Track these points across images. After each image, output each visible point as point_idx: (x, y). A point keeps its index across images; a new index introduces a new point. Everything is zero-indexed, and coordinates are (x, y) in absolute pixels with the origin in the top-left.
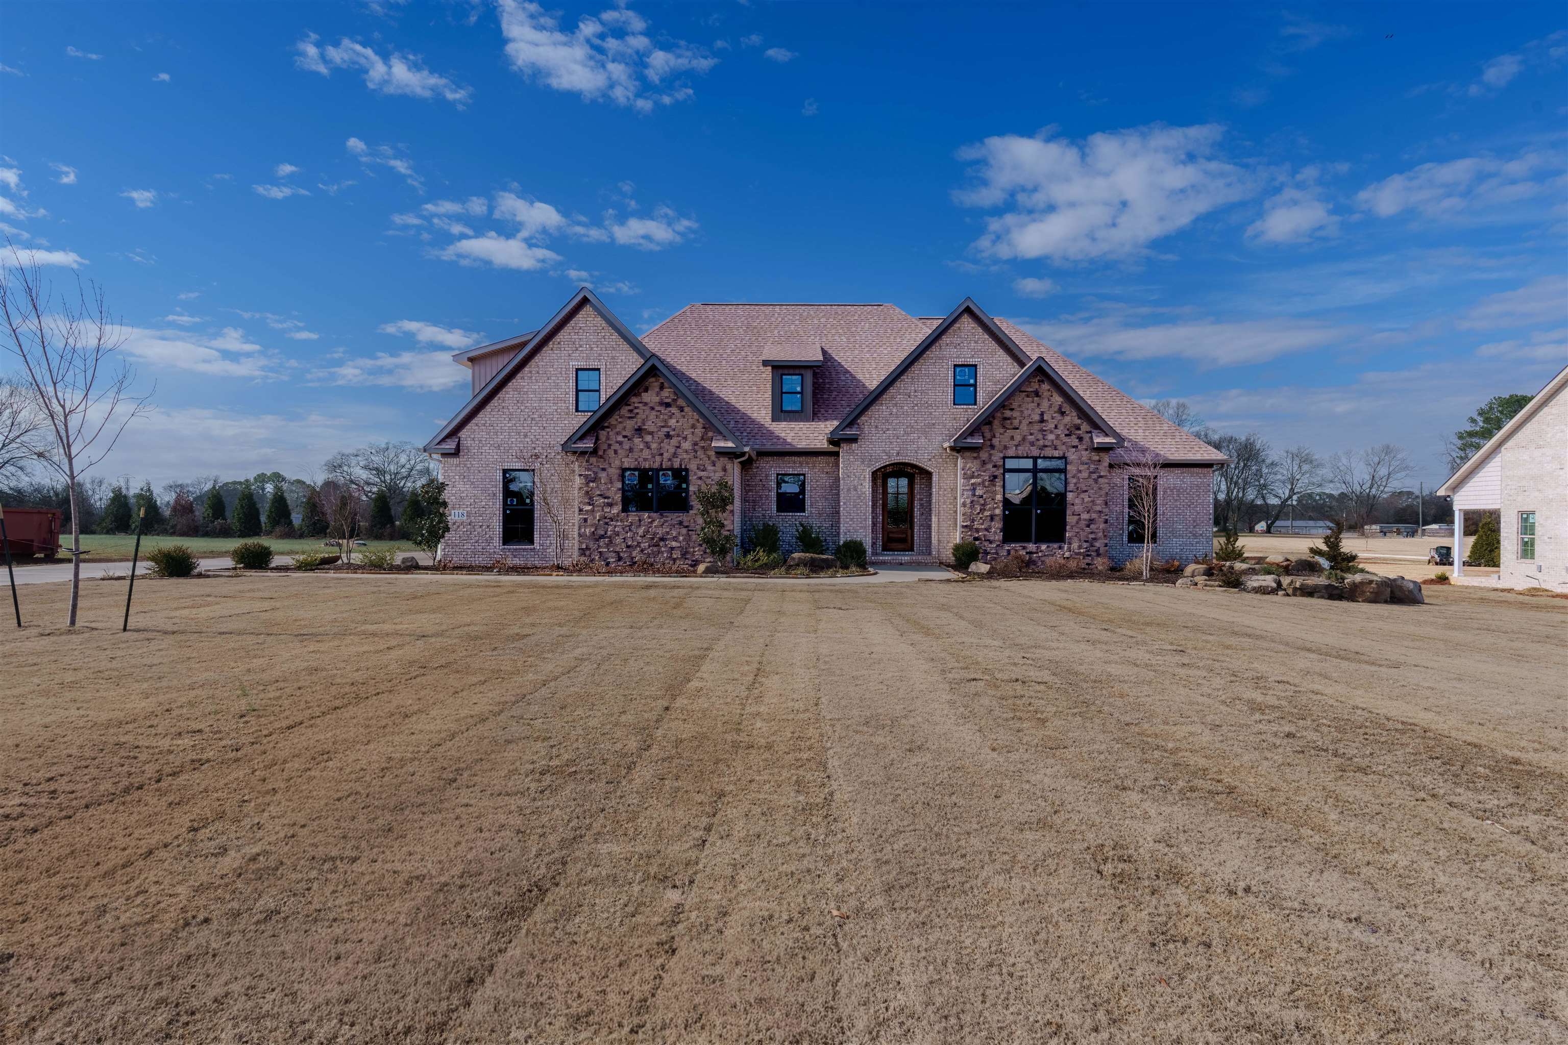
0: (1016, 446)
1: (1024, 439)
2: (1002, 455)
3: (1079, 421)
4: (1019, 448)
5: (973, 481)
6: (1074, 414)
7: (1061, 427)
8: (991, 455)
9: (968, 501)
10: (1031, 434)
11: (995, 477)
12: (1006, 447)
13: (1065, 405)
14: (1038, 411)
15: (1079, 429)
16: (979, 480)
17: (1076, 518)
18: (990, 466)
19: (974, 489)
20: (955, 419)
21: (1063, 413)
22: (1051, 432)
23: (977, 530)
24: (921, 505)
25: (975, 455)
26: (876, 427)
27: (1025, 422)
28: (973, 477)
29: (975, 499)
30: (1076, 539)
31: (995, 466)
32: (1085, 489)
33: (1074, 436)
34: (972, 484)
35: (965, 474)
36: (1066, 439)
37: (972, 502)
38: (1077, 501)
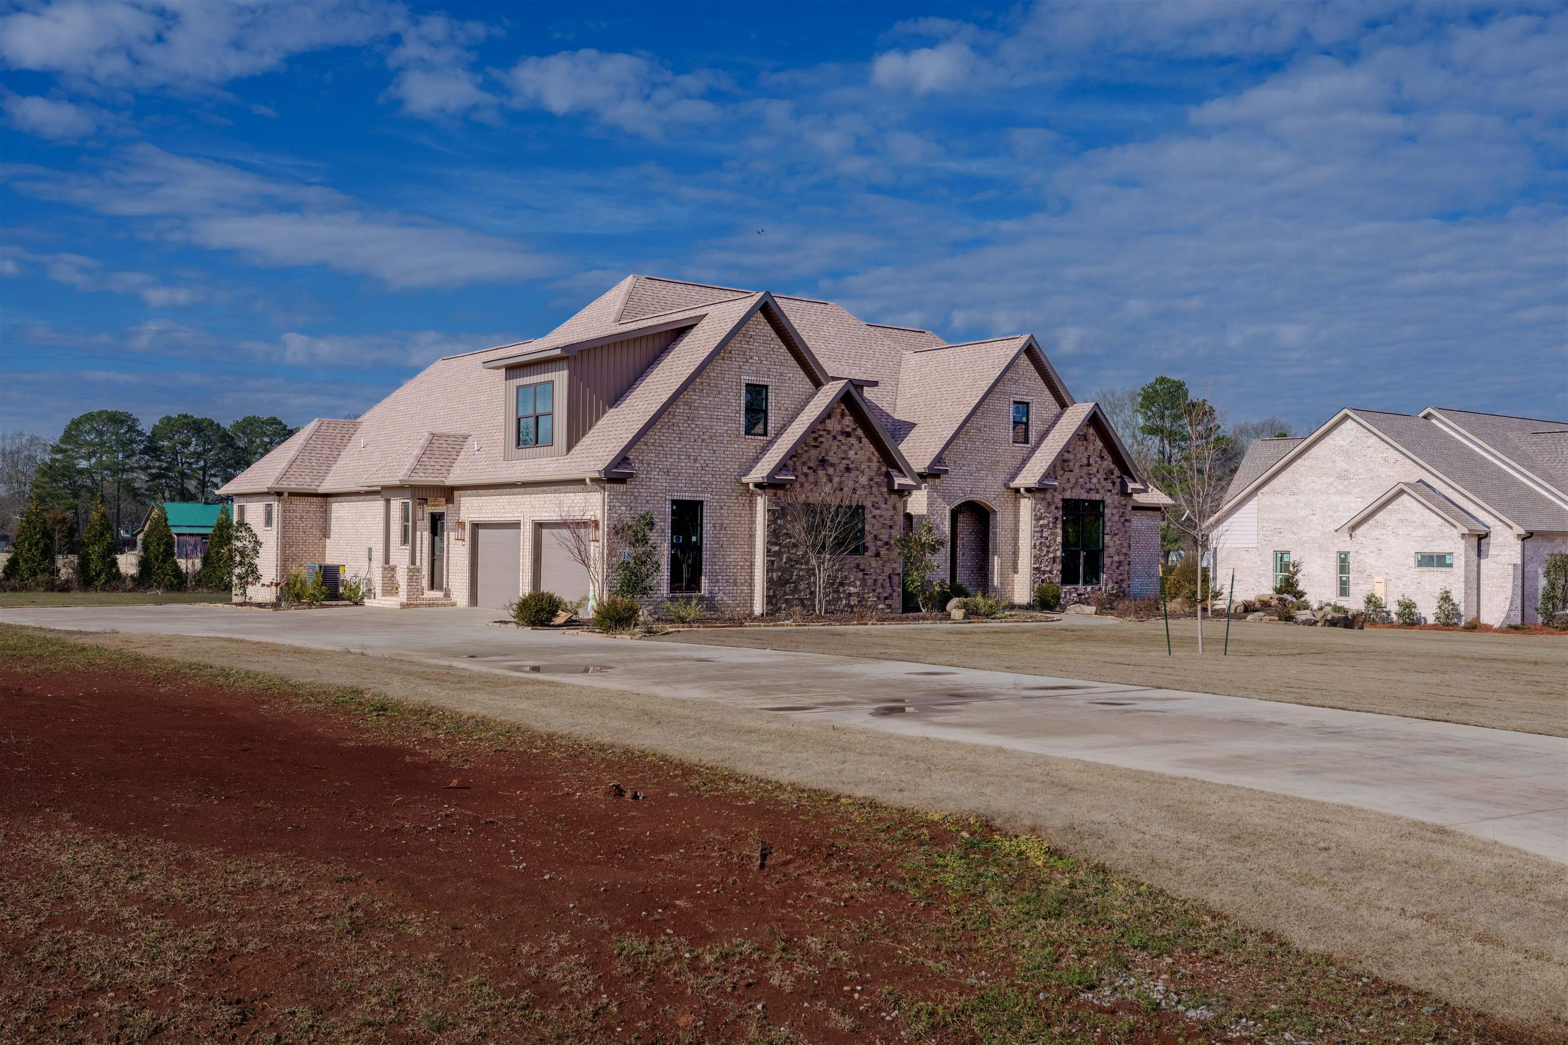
0: (1072, 488)
1: (1077, 482)
2: (1061, 497)
3: (1113, 466)
4: (1074, 490)
5: (1041, 522)
6: (1110, 459)
7: (1101, 472)
8: (1053, 496)
9: (1038, 543)
10: (1082, 477)
11: (1057, 519)
12: (1064, 490)
13: (1104, 450)
14: (1086, 455)
15: (1112, 474)
16: (1045, 522)
17: (1110, 559)
18: (1053, 508)
19: (1042, 531)
20: (1013, 457)
21: (1102, 458)
22: (1095, 476)
23: (1044, 572)
25: (1043, 496)
26: (955, 462)
27: (1077, 465)
28: (1040, 518)
29: (1043, 540)
30: (1110, 581)
31: (1056, 508)
32: (1116, 532)
33: (1109, 481)
34: (1041, 526)
35: (1036, 515)
36: (1104, 483)
37: (1041, 544)
38: (1111, 544)
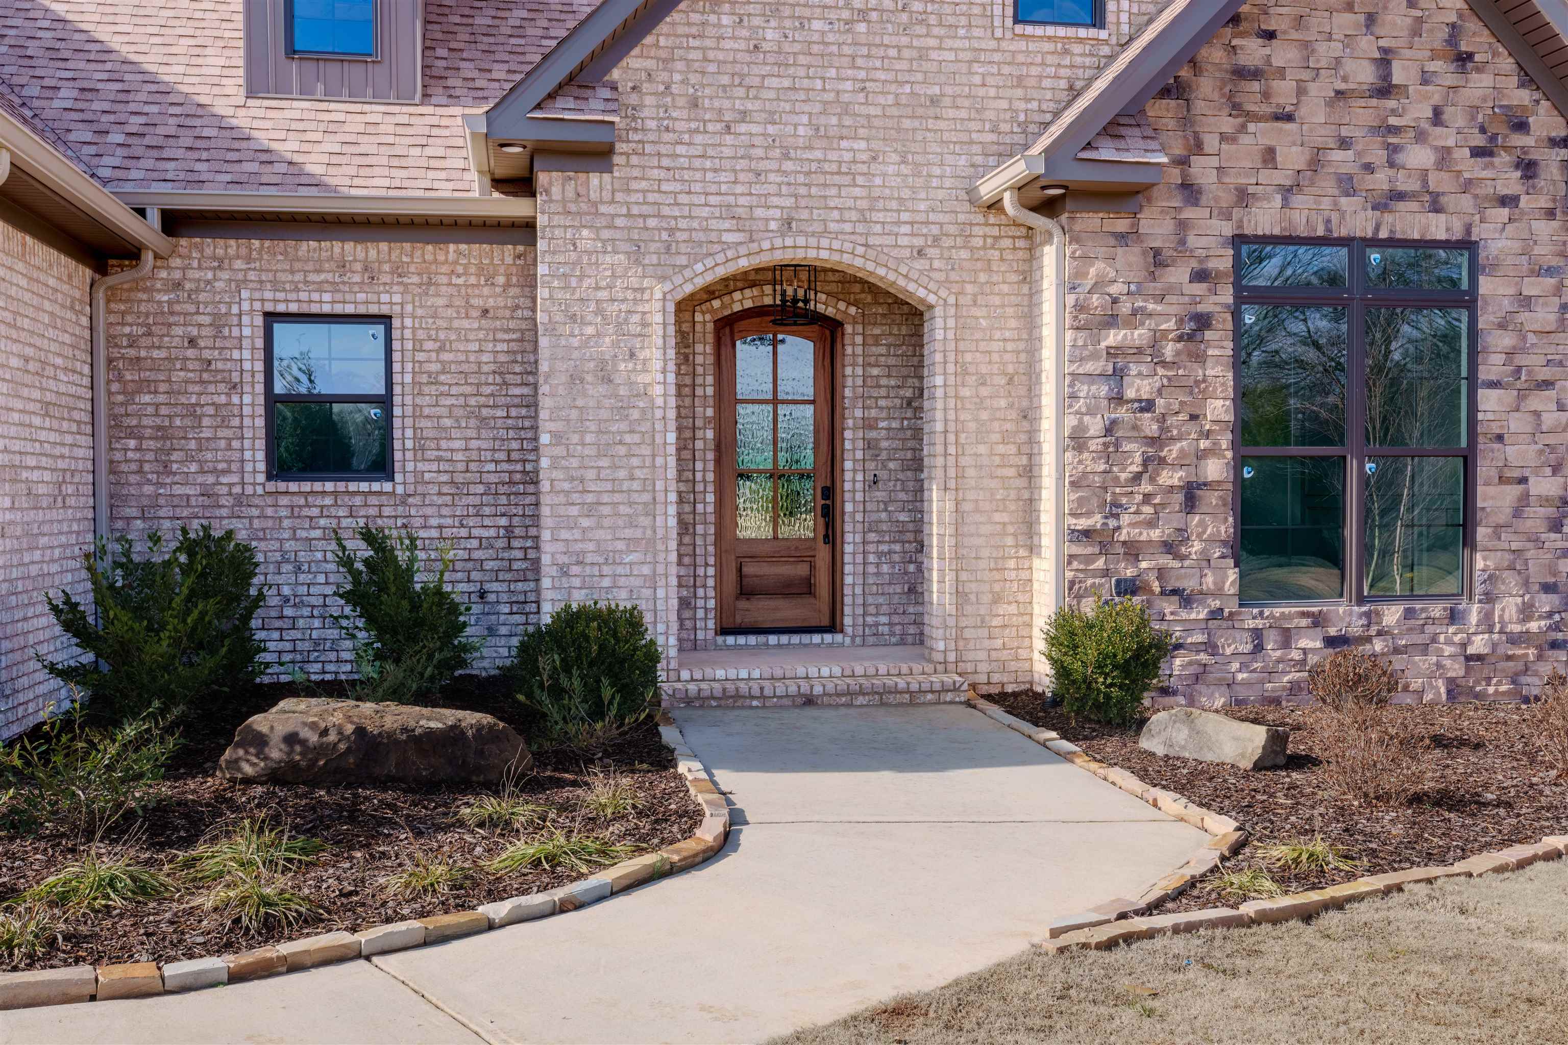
0: (1287, 191)
1: (1316, 163)
2: (1228, 229)
3: (1524, 97)
4: (1297, 200)
5: (1113, 338)
6: (1507, 63)
7: (1456, 117)
8: (1183, 226)
9: (1095, 426)
10: (1344, 143)
11: (1203, 322)
12: (1244, 197)
13: (1473, 25)
14: (1368, 46)
15: (1521, 126)
16: (1139, 335)
17: (1513, 492)
18: (1179, 274)
19: (1119, 374)
20: (1020, 81)
21: (1463, 59)
22: (1421, 137)
23: (1133, 551)
24: (870, 445)
25: (1122, 225)
26: (694, 104)
27: (1321, 90)
28: (1111, 321)
29: (1122, 413)
30: (1511, 581)
31: (1200, 276)
32: (1544, 374)
33: (1503, 159)
34: (1112, 353)
35: (1080, 308)
36: (1473, 169)
37: (1109, 430)
38: (1517, 424)
